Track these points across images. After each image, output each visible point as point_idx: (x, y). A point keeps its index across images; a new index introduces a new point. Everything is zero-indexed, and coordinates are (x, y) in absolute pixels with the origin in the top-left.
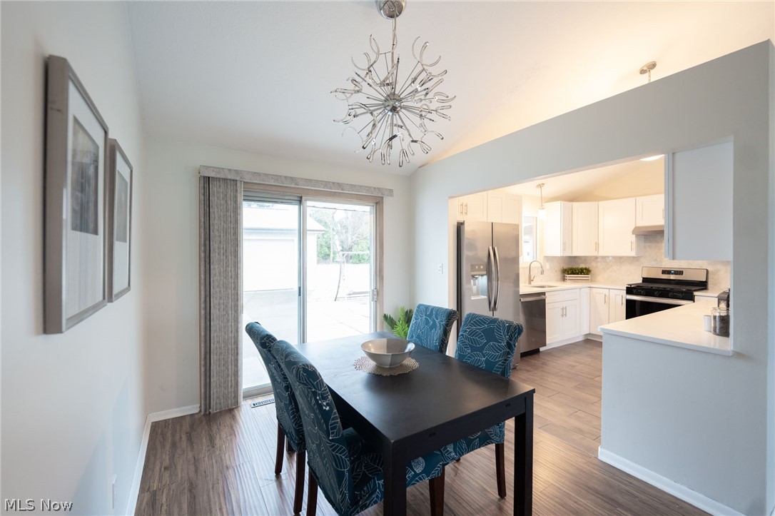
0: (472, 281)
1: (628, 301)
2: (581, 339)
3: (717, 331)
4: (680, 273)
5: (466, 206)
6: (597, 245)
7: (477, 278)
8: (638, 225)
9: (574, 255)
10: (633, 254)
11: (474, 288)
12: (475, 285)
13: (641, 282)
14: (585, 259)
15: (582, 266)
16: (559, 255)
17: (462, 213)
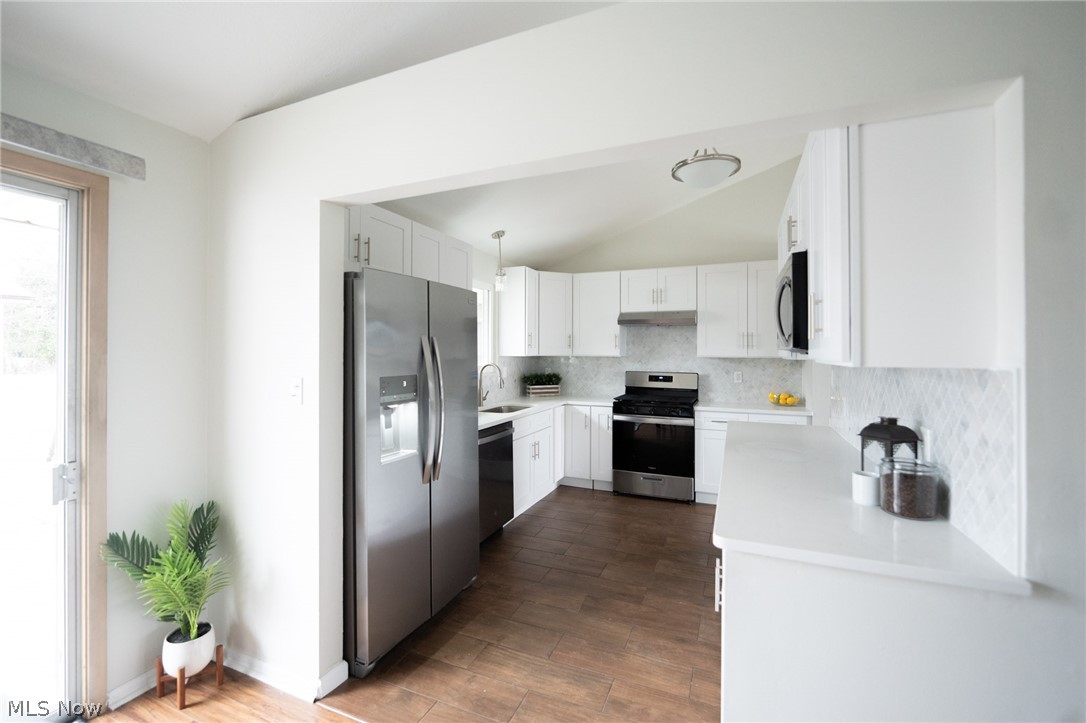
0: (382, 417)
1: (616, 424)
2: (553, 487)
3: (896, 508)
4: (668, 379)
5: (368, 243)
6: (571, 338)
7: (392, 410)
8: (623, 311)
9: (542, 354)
10: (616, 353)
11: (387, 433)
12: (388, 425)
13: (624, 393)
14: (552, 359)
15: (548, 371)
16: (523, 355)
17: (357, 257)
